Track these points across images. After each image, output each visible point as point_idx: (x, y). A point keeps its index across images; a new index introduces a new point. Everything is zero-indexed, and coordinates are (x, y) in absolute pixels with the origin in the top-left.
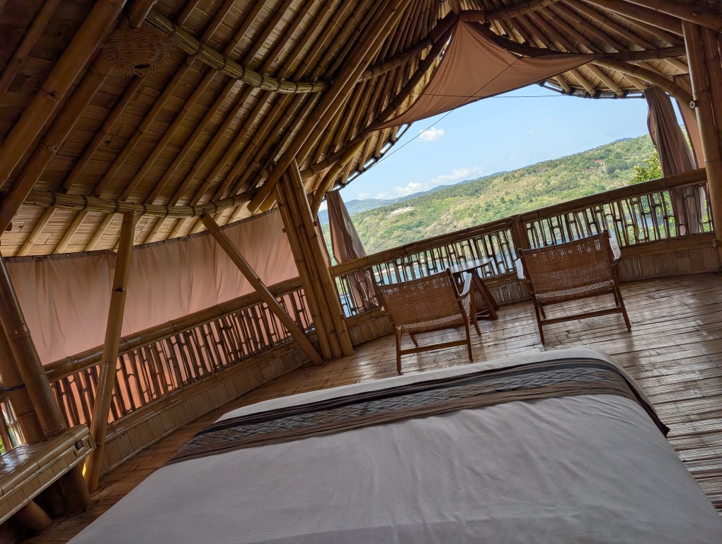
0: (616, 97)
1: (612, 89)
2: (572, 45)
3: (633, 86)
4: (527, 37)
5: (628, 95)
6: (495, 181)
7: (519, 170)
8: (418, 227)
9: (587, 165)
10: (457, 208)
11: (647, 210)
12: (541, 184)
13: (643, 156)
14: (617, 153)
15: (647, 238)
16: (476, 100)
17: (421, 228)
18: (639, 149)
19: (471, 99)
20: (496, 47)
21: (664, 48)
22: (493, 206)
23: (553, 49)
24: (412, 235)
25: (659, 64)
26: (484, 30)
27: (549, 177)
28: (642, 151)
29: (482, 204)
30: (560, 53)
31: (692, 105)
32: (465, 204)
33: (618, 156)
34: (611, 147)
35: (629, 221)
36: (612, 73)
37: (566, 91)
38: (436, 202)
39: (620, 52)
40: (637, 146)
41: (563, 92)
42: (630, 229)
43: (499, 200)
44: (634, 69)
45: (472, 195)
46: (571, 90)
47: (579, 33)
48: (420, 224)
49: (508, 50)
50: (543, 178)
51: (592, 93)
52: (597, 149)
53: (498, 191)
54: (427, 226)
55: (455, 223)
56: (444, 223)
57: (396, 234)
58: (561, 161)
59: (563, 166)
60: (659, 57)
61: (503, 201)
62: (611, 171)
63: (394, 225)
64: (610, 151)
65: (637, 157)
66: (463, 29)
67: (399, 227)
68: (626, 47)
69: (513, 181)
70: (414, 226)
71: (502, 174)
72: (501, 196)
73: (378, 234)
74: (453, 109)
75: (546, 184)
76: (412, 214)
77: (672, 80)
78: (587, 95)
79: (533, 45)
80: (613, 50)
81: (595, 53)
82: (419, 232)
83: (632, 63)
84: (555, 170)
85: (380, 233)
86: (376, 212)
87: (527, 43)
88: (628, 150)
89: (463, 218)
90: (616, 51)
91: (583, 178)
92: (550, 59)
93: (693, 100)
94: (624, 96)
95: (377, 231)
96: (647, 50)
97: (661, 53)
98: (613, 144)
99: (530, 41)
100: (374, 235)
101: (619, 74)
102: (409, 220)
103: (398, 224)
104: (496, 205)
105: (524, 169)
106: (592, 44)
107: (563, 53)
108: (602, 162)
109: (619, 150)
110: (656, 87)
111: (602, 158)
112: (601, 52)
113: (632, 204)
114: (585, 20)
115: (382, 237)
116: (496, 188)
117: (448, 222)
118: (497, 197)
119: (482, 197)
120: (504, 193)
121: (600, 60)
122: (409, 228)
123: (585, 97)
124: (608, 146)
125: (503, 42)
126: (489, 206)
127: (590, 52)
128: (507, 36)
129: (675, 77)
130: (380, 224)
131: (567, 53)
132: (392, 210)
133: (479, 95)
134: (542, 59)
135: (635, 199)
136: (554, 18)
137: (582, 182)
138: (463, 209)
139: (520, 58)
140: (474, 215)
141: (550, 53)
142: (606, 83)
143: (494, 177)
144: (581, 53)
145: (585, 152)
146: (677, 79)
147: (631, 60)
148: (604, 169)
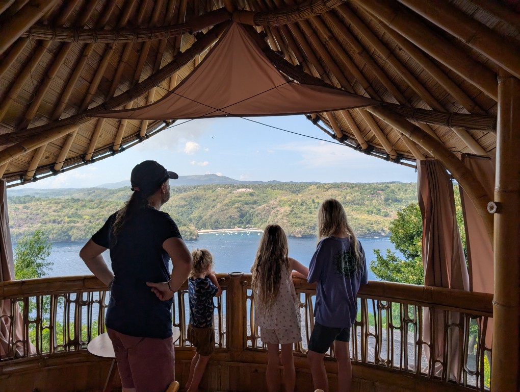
0: (388, 159)
1: (387, 149)
2: (349, 82)
3: (408, 152)
4: (301, 59)
5: (402, 161)
6: (311, 187)
7: (328, 184)
8: (253, 204)
9: (372, 192)
10: (282, 198)
11: (396, 323)
12: (340, 197)
13: (408, 196)
14: (393, 190)
15: (390, 362)
16: (224, 116)
17: (255, 206)
18: (406, 190)
19: (218, 113)
20: (266, 61)
21: (457, 114)
22: (306, 203)
23: (327, 81)
24: (247, 209)
25: (446, 134)
26: (260, 41)
27: (347, 194)
28: (408, 192)
29: (299, 200)
30: (332, 87)
31: (492, 208)
32: (288, 197)
33: (393, 191)
34: (389, 185)
35: (372, 329)
36: (389, 129)
37: (338, 136)
38: (269, 190)
39: (402, 104)
40: (405, 188)
41: (334, 137)
42: (372, 341)
43: (311, 200)
44: (415, 131)
45: (293, 192)
46: (343, 137)
47: (357, 67)
48: (255, 202)
49: (278, 69)
50: (342, 194)
51: (364, 147)
52: (381, 184)
53: (312, 194)
54: (260, 206)
55: (278, 208)
56: (271, 206)
57: (237, 205)
58: (357, 185)
59: (357, 189)
60: (449, 123)
61: (314, 202)
62: (387, 200)
63: (236, 199)
64: (388, 187)
65: (404, 195)
66: (235, 33)
67: (240, 201)
68: (410, 101)
69: (323, 190)
70: (250, 203)
71: (316, 183)
72: (312, 198)
73: (225, 202)
74: (193, 118)
75: (344, 198)
76: (251, 194)
77: (460, 159)
78: (358, 148)
79: (306, 71)
80: (393, 101)
81: (372, 98)
82: (253, 208)
83: (413, 123)
84: (351, 190)
85: (226, 202)
86: (226, 186)
87: (300, 67)
88: (399, 189)
89: (284, 207)
90: (398, 103)
91: (367, 200)
92: (320, 91)
93: (493, 200)
94: (397, 161)
95: (224, 200)
96: (435, 110)
97: (452, 119)
98: (391, 183)
99: (304, 64)
100: (221, 202)
101: (396, 132)
102: (249, 198)
103: (240, 199)
104: (308, 203)
105: (332, 184)
106: (371, 85)
107: (336, 88)
108: (381, 193)
109: (393, 188)
110: (438, 161)
111: (382, 190)
112: (379, 99)
113: (381, 307)
114: (365, 50)
115: (227, 205)
116: (310, 192)
117: (274, 206)
118: (310, 198)
119: (300, 195)
120: (315, 196)
121: (375, 108)
122: (247, 204)
123: (356, 148)
124: (388, 183)
125: (276, 59)
126: (303, 203)
127: (367, 96)
128: (282, 53)
129: (463, 155)
130: (228, 195)
131: (340, 89)
132: (239, 188)
133: (229, 111)
134: (313, 89)
135: (384, 303)
136: (330, 38)
137: (367, 203)
138: (286, 200)
139: (289, 82)
140: (292, 206)
141: (322, 84)
142: (380, 139)
143: (311, 184)
144: (356, 95)
145: (373, 183)
146: (467, 159)
147: (413, 118)
148: (383, 197)
